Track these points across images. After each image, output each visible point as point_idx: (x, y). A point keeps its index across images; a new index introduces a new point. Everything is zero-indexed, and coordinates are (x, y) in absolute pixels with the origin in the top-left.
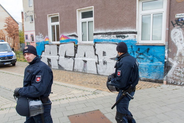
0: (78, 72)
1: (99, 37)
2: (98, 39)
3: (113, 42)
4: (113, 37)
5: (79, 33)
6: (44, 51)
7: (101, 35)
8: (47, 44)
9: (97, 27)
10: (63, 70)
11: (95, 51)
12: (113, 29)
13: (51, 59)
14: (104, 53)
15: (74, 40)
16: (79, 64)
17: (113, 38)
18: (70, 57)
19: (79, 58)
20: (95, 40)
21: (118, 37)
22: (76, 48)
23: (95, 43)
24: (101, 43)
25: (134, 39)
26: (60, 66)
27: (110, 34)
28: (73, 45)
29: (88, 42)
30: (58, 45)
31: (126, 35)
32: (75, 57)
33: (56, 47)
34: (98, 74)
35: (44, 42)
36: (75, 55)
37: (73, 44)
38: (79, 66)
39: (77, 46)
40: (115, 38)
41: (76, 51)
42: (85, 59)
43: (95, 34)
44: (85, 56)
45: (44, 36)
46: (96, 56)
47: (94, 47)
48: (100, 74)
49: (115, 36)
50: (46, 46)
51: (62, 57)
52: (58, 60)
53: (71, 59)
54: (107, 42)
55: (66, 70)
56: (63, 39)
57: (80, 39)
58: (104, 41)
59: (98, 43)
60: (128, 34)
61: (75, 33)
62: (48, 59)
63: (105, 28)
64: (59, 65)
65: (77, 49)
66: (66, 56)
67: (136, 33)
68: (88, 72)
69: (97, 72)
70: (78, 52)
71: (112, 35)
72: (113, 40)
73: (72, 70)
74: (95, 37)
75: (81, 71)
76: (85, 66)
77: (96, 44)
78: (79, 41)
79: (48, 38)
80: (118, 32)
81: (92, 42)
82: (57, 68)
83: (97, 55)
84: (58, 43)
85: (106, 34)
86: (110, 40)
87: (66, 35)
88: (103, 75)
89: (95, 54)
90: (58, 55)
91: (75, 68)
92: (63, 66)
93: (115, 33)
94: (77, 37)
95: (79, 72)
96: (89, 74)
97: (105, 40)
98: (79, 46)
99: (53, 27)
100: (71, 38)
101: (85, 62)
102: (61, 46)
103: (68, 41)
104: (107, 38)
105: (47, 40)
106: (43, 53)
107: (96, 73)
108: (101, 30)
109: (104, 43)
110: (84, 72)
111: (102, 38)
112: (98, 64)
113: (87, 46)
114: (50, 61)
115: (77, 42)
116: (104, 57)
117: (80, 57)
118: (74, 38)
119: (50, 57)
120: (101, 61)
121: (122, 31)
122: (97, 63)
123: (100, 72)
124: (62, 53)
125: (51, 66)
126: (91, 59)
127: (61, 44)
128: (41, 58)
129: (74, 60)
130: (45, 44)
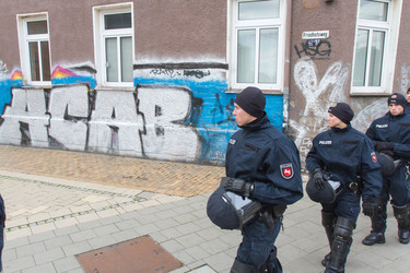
0: (97, 152)
1: (147, 73)
2: (144, 77)
3: (177, 86)
4: (178, 74)
5: (100, 63)
6: (10, 105)
7: (150, 70)
8: (19, 87)
9: (140, 50)
10: (61, 149)
11: (137, 104)
12: (178, 57)
13: (30, 123)
14: (158, 110)
15: (87, 79)
16: (101, 134)
17: (177, 77)
18: (79, 119)
19: (100, 122)
20: (136, 80)
21: (187, 74)
22: (92, 97)
23: (138, 86)
24: (151, 87)
25: (221, 79)
26: (52, 140)
27: (170, 67)
28: (84, 90)
29: (120, 84)
30: (47, 91)
31: (205, 71)
32: (89, 118)
33: (42, 94)
34: (144, 156)
35: (9, 81)
36: (90, 114)
37: (85, 88)
38: (100, 139)
39: (95, 92)
40: (183, 77)
41: (92, 106)
42: (115, 123)
43: (136, 67)
44: (113, 116)
45: (10, 67)
46: (140, 117)
47: (135, 95)
48: (150, 155)
49: (181, 71)
50: (14, 91)
51: (58, 120)
52: (48, 126)
53: (80, 122)
54: (165, 85)
55: (67, 150)
56: (59, 76)
57: (101, 77)
58: (156, 83)
59: (145, 87)
60: (210, 69)
61: (88, 63)
62: (21, 123)
63: (161, 54)
64: (49, 136)
65: (94, 99)
66: (67, 117)
67: (225, 67)
68: (121, 153)
69: (143, 152)
70: (97, 107)
71: (175, 71)
72: (176, 82)
73: (82, 148)
74: (137, 73)
75: (105, 150)
76: (114, 140)
77: (139, 90)
78: (98, 82)
79: (20, 73)
80: (188, 64)
81: (131, 85)
82: (47, 144)
83: (143, 115)
84: (48, 84)
85: (162, 66)
86: (170, 81)
87: (65, 66)
88: (155, 159)
89: (138, 112)
90: (47, 113)
91: (90, 144)
92: (61, 139)
93: (181, 66)
94: (93, 71)
95: (102, 153)
96: (124, 156)
97: (158, 80)
98: (99, 94)
99: (33, 46)
100: (78, 73)
101: (115, 129)
102: (54, 92)
103: (71, 80)
104: (163, 75)
105: (17, 78)
106: (8, 108)
107: (140, 154)
108: (151, 57)
109: (156, 87)
110: (113, 153)
111: (152, 75)
112: (145, 132)
113: (118, 94)
114: (28, 129)
116: (158, 118)
117: (104, 118)
118: (86, 74)
119: (26, 118)
120: (151, 126)
121: (197, 61)
122: (143, 132)
123: (150, 151)
124: (57, 108)
125: (30, 140)
126: (128, 124)
127: (54, 87)
128: (3, 120)
129: (87, 124)
130: (12, 88)
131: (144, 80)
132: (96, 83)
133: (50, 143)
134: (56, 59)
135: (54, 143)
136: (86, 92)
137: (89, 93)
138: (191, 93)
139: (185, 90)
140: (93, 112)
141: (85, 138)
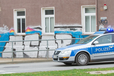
0: (42, 58)
1: (58, 29)
2: (58, 31)
3: (68, 33)
4: (68, 30)
5: (43, 26)
6: (8, 42)
7: (60, 28)
8: (13, 35)
9: (57, 22)
10: (28, 58)
12: (68, 24)
14: (62, 42)
15: (39, 32)
18: (35, 46)
20: (55, 32)
21: (71, 30)
23: (56, 34)
24: (60, 34)
25: (80, 31)
27: (66, 27)
29: (50, 33)
30: (24, 36)
31: (76, 28)
32: (39, 46)
33: (22, 37)
35: (9, 33)
36: (39, 44)
37: (38, 35)
38: (43, 53)
39: (41, 36)
40: (69, 30)
41: (40, 41)
43: (55, 27)
46: (56, 44)
47: (55, 37)
49: (69, 29)
50: (11, 37)
51: (27, 47)
52: (23, 49)
53: (36, 47)
54: (64, 33)
55: (31, 58)
56: (28, 31)
57: (43, 31)
58: (62, 33)
59: (58, 34)
61: (39, 26)
63: (63, 23)
64: (24, 53)
65: (41, 39)
66: (31, 46)
67: (81, 27)
68: (50, 57)
71: (67, 29)
72: (68, 32)
74: (56, 30)
77: (56, 35)
78: (43, 33)
79: (13, 30)
80: (71, 26)
81: (53, 34)
82: (22, 56)
83: (57, 43)
84: (24, 34)
85: (63, 27)
86: (66, 32)
87: (31, 27)
89: (56, 43)
90: (23, 45)
91: (39, 55)
93: (69, 27)
94: (41, 29)
97: (62, 32)
98: (43, 37)
100: (36, 30)
102: (26, 37)
103: (33, 32)
104: (64, 30)
105: (12, 32)
108: (60, 24)
109: (62, 34)
111: (60, 30)
113: (49, 37)
115: (41, 33)
116: (62, 44)
117: (44, 45)
118: (38, 30)
120: (60, 47)
121: (73, 26)
124: (27, 43)
125: (16, 55)
126: (53, 47)
127: (26, 35)
128: (5, 48)
129: (38, 48)
130: (10, 36)
131: (58, 32)
132: (42, 33)
133: (24, 56)
134: (28, 25)
135: (25, 56)
136: (38, 36)
137: (39, 37)
138: (72, 36)
139: (70, 35)
140: (41, 43)
141: (37, 53)
